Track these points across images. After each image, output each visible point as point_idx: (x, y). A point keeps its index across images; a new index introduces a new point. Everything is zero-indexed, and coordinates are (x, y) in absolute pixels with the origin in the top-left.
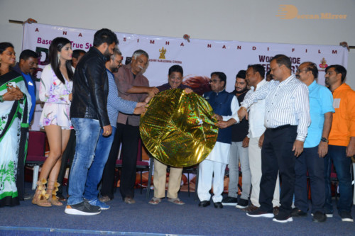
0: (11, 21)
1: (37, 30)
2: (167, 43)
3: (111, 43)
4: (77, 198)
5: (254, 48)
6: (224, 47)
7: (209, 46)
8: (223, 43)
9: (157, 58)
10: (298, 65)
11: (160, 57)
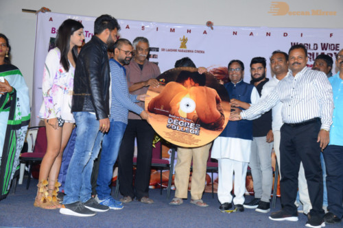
0: (24, 10)
1: (51, 19)
2: (189, 31)
3: (113, 29)
4: (71, 197)
5: (286, 35)
6: (251, 34)
7: (235, 33)
8: (251, 30)
9: (178, 47)
10: (337, 52)
11: (181, 47)
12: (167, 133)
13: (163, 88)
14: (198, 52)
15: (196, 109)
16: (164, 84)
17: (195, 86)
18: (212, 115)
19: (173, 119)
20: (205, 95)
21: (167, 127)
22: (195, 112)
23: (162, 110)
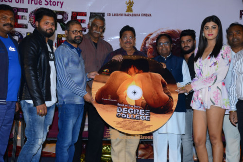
9: (124, 12)
11: (127, 11)
12: (118, 123)
13: (108, 78)
14: (145, 15)
15: (144, 95)
16: (108, 74)
17: (139, 73)
18: (160, 98)
19: (122, 108)
20: (151, 80)
21: (117, 116)
22: (143, 98)
23: (109, 99)
